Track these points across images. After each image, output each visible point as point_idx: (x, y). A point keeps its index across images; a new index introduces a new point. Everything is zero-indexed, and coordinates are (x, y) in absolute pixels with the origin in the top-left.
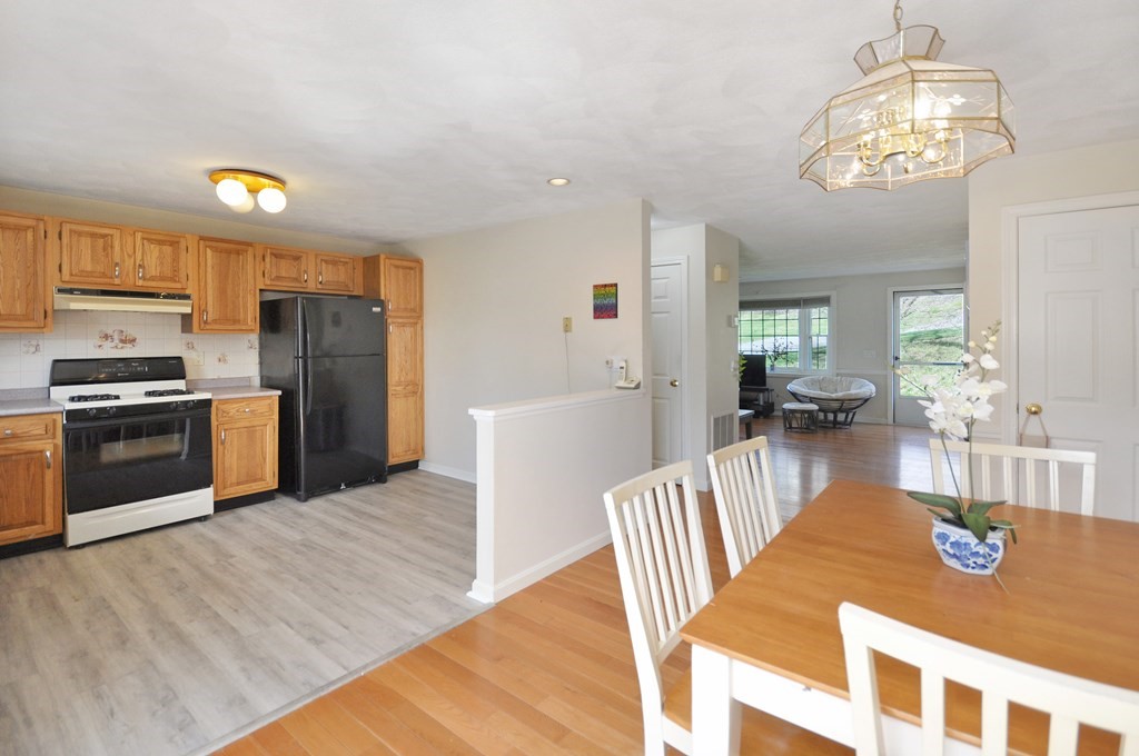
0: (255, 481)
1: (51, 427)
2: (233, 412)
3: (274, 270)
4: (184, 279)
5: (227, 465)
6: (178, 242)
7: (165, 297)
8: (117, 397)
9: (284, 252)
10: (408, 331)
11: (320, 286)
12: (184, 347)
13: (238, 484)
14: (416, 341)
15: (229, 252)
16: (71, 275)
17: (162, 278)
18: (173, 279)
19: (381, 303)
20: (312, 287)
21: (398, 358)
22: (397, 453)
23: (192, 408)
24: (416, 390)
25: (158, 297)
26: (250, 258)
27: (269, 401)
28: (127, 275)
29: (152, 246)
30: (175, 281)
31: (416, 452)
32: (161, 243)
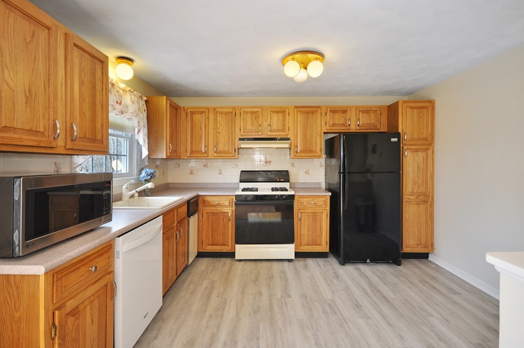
0: (317, 245)
1: (231, 202)
2: (305, 203)
3: (331, 121)
4: (287, 130)
5: (302, 233)
6: (285, 111)
7: (279, 140)
8: (257, 190)
9: (337, 109)
10: (421, 155)
11: (358, 128)
12: (290, 166)
13: (308, 245)
14: (427, 162)
15: (308, 113)
16: (244, 132)
17: (278, 130)
18: (283, 130)
19: (397, 135)
20: (353, 128)
21: (411, 175)
22: (410, 244)
23: (285, 199)
24: (427, 199)
25: (276, 140)
26: (319, 115)
27: (324, 199)
28: (265, 130)
29: (274, 114)
30: (284, 132)
31: (426, 246)
32: (277, 112)
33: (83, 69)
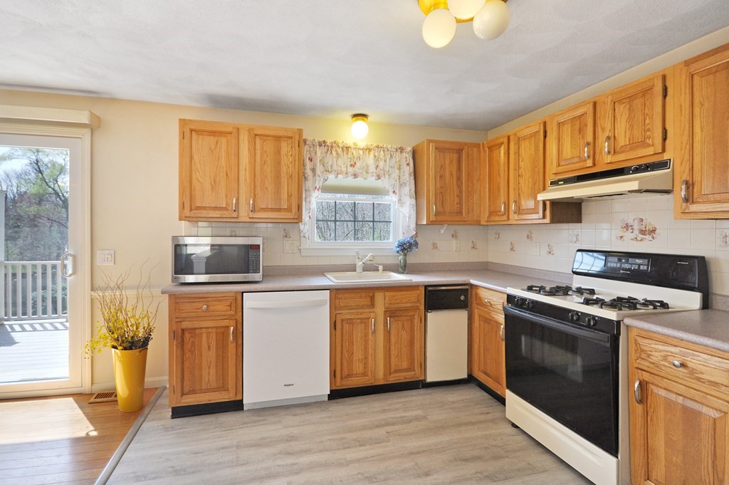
2: (656, 355)
4: (658, 139)
6: (652, 87)
7: (635, 171)
16: (558, 166)
17: (632, 146)
18: (644, 143)
28: (601, 152)
30: (649, 146)
32: (631, 98)
33: (266, 152)
